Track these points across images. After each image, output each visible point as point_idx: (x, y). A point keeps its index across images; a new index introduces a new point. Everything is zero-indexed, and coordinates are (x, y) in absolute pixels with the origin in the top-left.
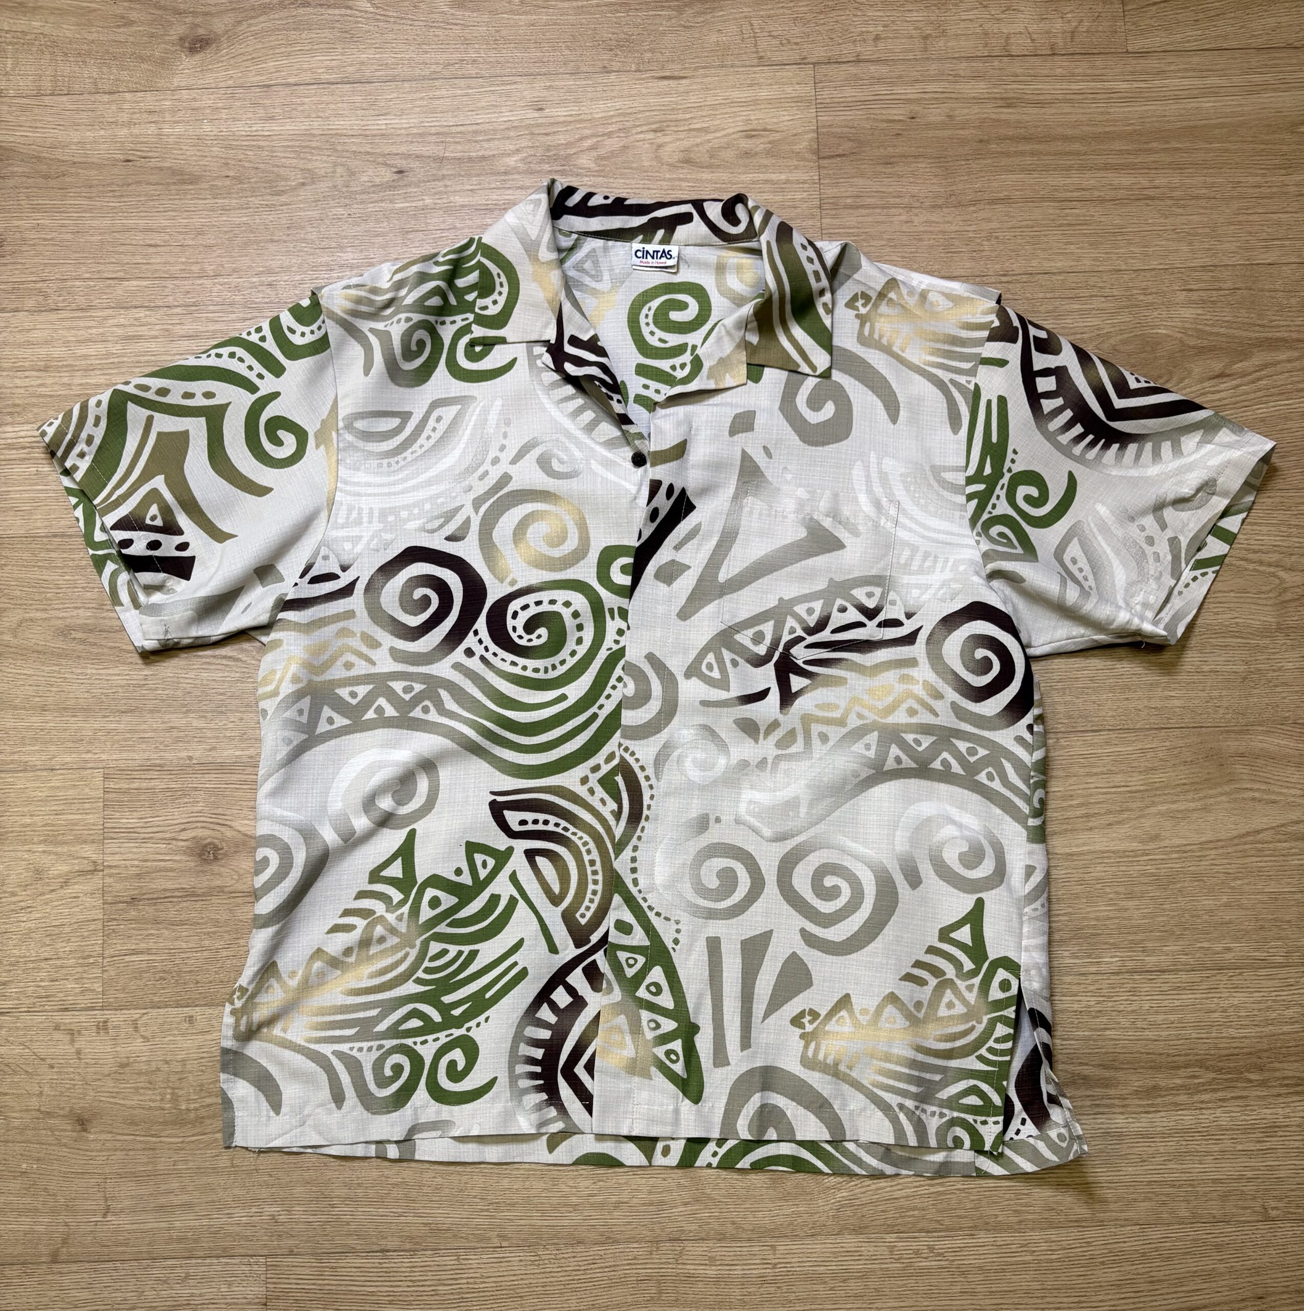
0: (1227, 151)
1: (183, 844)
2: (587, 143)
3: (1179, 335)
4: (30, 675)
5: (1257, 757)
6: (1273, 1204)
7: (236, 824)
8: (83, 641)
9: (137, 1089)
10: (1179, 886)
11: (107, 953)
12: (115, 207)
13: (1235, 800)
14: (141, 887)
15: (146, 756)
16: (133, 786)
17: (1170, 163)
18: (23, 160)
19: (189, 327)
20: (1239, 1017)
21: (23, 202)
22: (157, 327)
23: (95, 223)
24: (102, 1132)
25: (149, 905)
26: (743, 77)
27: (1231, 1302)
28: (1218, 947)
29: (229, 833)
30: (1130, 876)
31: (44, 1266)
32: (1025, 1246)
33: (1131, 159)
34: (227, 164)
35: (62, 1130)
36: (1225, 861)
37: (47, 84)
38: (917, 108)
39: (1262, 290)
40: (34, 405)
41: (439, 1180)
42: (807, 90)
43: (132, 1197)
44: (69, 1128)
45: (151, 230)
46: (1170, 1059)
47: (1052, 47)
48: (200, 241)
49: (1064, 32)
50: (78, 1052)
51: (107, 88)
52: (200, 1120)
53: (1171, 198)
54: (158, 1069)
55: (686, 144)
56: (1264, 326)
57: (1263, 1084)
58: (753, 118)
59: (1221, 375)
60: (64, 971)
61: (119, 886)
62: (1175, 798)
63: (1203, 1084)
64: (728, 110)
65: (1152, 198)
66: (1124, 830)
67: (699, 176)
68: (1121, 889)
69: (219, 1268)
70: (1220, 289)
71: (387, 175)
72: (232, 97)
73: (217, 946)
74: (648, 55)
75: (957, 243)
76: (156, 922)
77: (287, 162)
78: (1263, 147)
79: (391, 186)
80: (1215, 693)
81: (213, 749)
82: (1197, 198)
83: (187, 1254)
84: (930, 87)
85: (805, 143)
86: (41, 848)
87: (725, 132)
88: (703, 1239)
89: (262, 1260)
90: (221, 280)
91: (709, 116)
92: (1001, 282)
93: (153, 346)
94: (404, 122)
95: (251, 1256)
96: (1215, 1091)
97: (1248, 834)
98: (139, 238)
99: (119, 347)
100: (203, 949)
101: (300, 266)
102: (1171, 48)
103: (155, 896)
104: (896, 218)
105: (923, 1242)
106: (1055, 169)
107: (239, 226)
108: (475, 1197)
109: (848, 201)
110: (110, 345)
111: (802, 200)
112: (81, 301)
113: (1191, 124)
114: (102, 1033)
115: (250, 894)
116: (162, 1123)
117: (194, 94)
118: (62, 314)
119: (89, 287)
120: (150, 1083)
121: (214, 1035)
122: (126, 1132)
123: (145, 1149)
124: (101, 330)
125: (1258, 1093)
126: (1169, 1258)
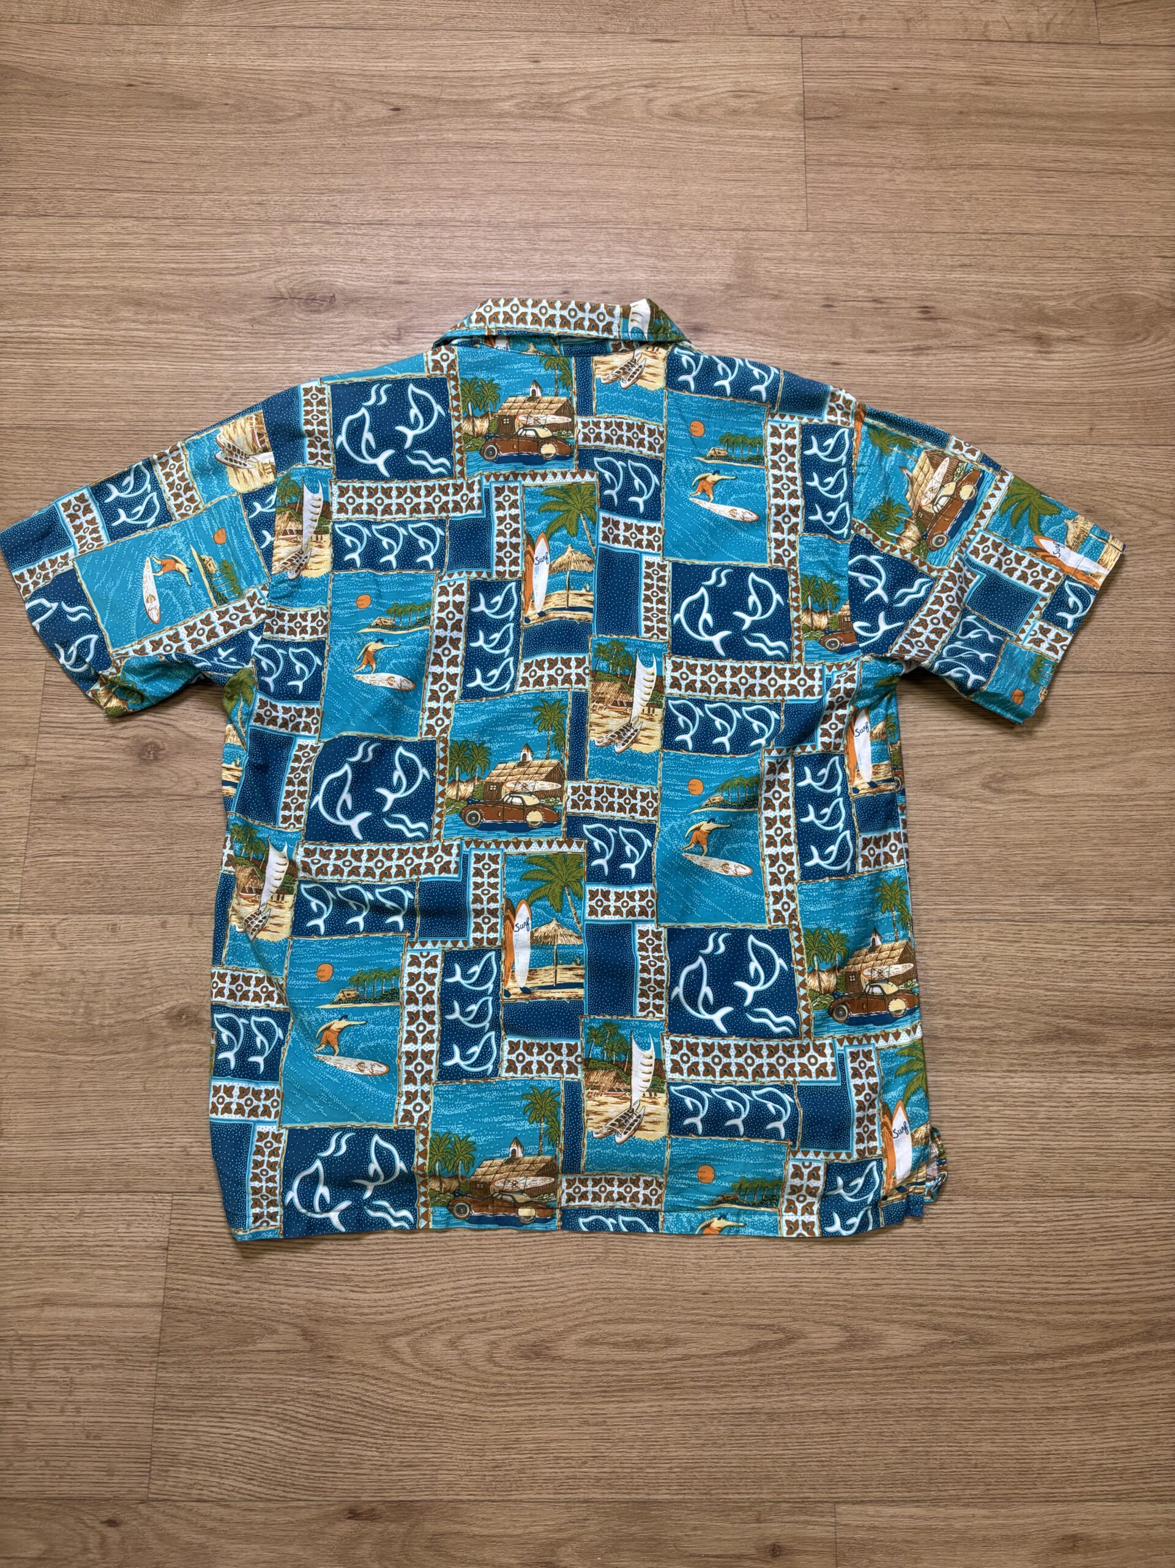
1: (122, 742)
2: (580, 94)
3: (1155, 298)
7: (181, 725)
9: (47, 1000)
11: (29, 852)
12: (114, 126)
14: (74, 785)
17: (1143, 143)
18: (27, 79)
19: (176, 237)
21: (23, 117)
22: (144, 236)
23: (92, 139)
25: (79, 804)
26: (733, 44)
29: (172, 734)
30: (1115, 821)
33: (1105, 137)
34: (227, 93)
38: (901, 81)
40: (12, 302)
42: (795, 58)
43: (30, 1121)
45: (147, 148)
46: (1161, 1016)
47: (1029, 35)
48: (195, 160)
49: (1040, 23)
51: (117, 20)
52: (114, 1037)
54: (73, 980)
55: (676, 99)
58: (741, 80)
61: (49, 783)
62: (1159, 744)
64: (718, 72)
66: (1108, 773)
67: (688, 128)
68: (1106, 835)
69: (119, 1205)
71: (383, 112)
72: (238, 34)
73: (148, 850)
74: (642, 20)
75: (937, 201)
76: (86, 822)
77: (287, 94)
79: (386, 121)
83: (84, 1188)
84: (913, 64)
85: (791, 106)
87: (714, 90)
89: (168, 1197)
90: (211, 196)
91: (699, 77)
92: (980, 240)
93: (138, 254)
94: (403, 65)
95: (156, 1192)
98: (135, 154)
99: (104, 252)
100: (134, 853)
101: (292, 187)
102: (1140, 43)
103: (88, 795)
104: (880, 177)
106: (1033, 142)
107: (234, 148)
109: (833, 158)
110: (95, 251)
111: (788, 155)
112: (71, 209)
113: (1162, 109)
114: (15, 938)
115: (189, 798)
116: (71, 1040)
117: (201, 30)
118: (51, 220)
119: (80, 196)
120: (62, 994)
121: (138, 946)
122: (30, 1047)
123: (49, 1068)
124: (87, 237)
126: (1165, 1237)
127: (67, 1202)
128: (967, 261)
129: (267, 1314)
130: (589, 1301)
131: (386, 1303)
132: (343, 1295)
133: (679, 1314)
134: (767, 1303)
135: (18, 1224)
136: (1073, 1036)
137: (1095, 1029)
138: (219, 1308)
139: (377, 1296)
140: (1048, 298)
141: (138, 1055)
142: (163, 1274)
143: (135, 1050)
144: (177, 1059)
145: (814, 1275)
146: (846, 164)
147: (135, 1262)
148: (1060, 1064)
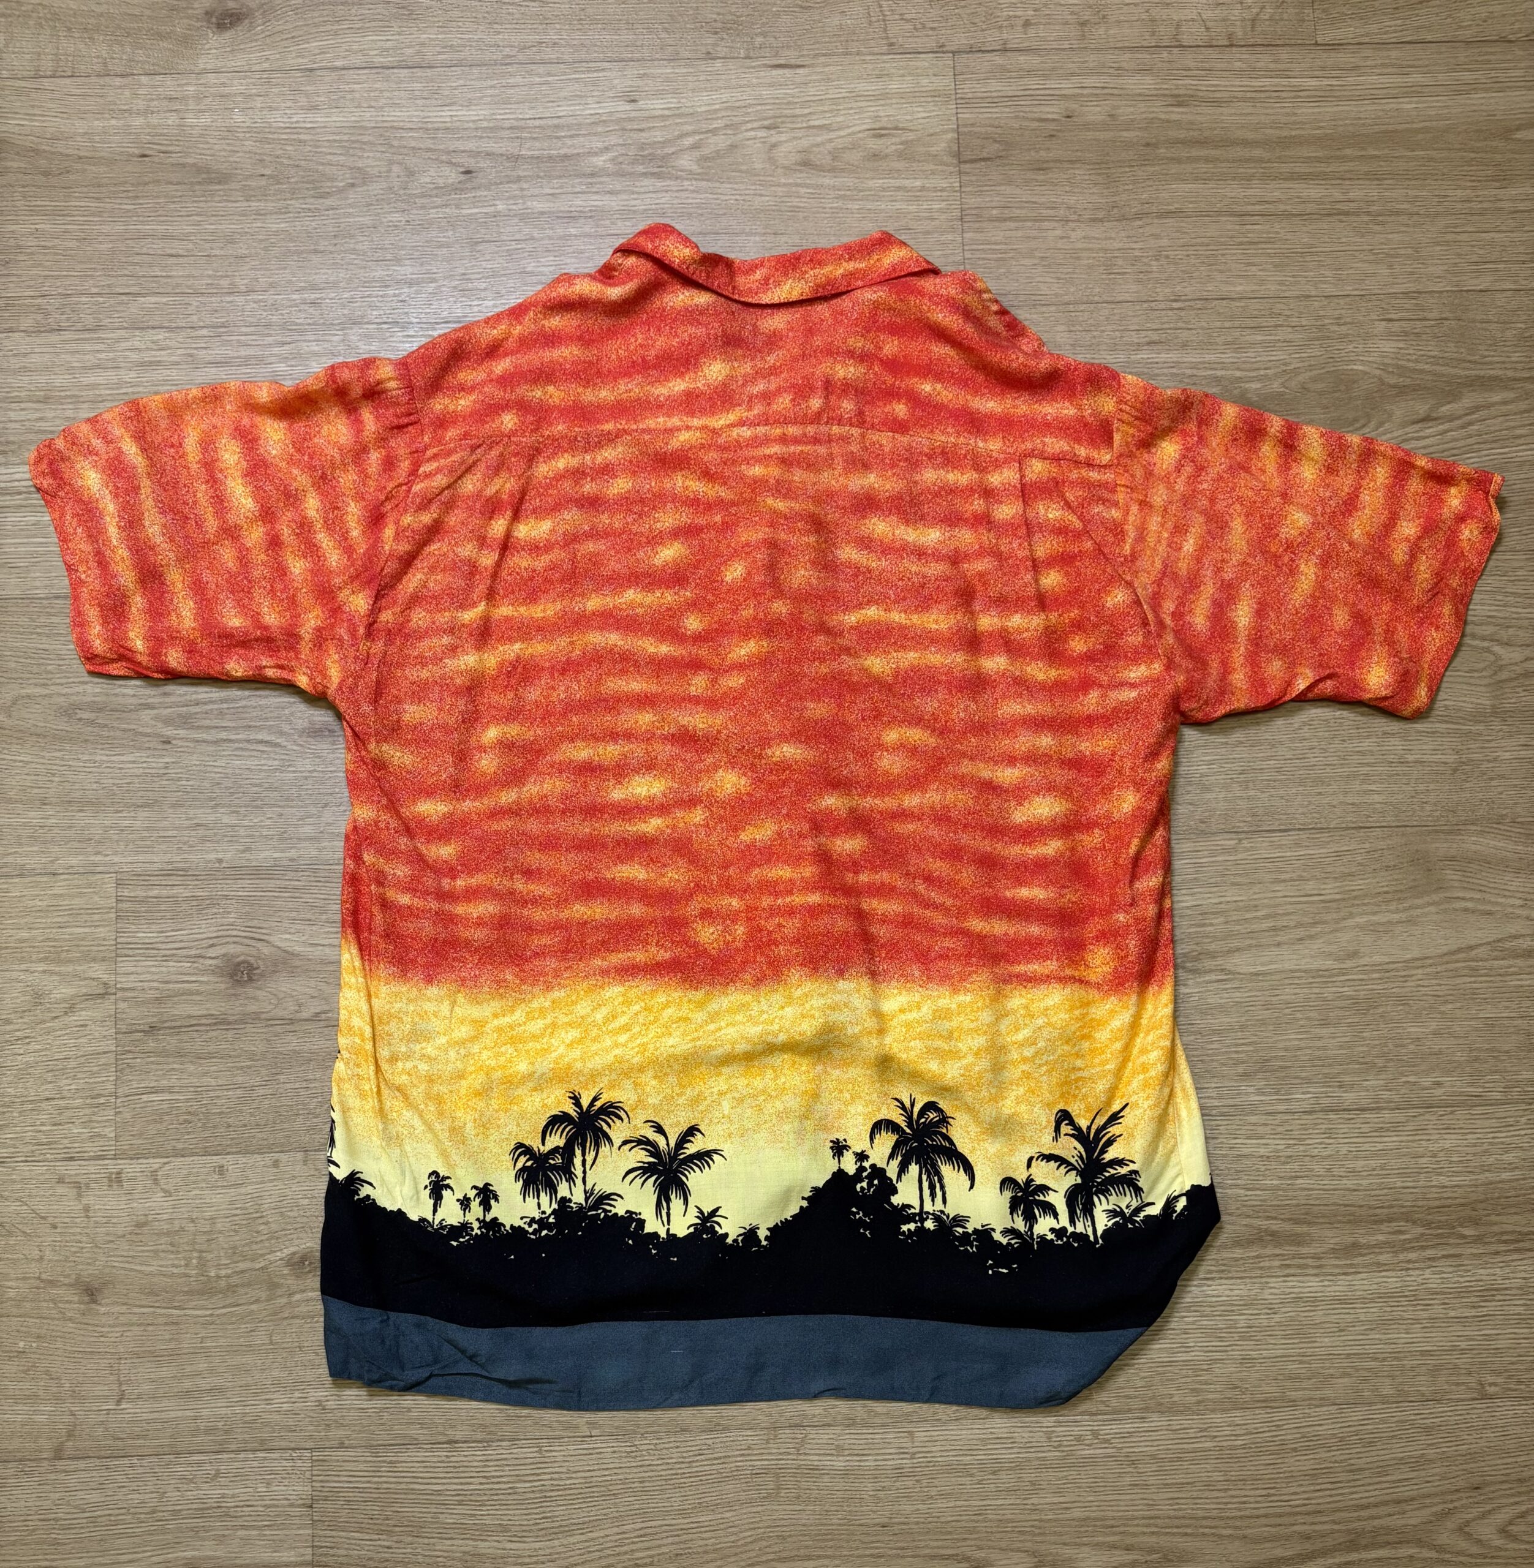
0: (1431, 159)
1: (211, 962)
2: (689, 141)
3: (1378, 372)
4: (27, 763)
5: (1470, 861)
6: (1490, 1379)
7: (273, 939)
8: (91, 723)
9: (156, 1252)
10: (1380, 1010)
11: (119, 1090)
12: (129, 211)
13: (1445, 911)
14: (162, 1014)
15: (167, 858)
16: (151, 894)
17: (1367, 173)
18: (18, 154)
19: (218, 351)
20: (1451, 1162)
21: (18, 204)
22: (179, 352)
23: (106, 229)
24: (114, 1303)
25: (170, 1035)
26: (870, 66)
27: (1443, 1493)
28: (1427, 1081)
29: (266, 950)
30: (1325, 1000)
31: (45, 1463)
32: (1205, 1430)
33: (1322, 168)
34: (261, 161)
35: (67, 1302)
36: (1435, 982)
37: (47, 65)
38: (1074, 105)
39: (1474, 321)
42: (945, 83)
43: (152, 1380)
44: (76, 1299)
45: (171, 238)
46: (1371, 1212)
47: (1230, 36)
48: (230, 250)
49: (1243, 20)
50: (87, 1209)
51: (119, 70)
52: (231, 1289)
53: (1368, 213)
54: (182, 1229)
55: (805, 143)
56: (1475, 362)
57: (1478, 1240)
58: (883, 114)
59: (1426, 419)
60: (69, 1113)
61: (134, 1013)
62: (1376, 909)
63: (1410, 1241)
64: (854, 105)
65: (1347, 214)
66: (1317, 946)
67: (820, 181)
68: (1314, 1015)
69: (255, 1464)
70: (1425, 319)
71: (452, 176)
72: (269, 82)
73: (252, 1083)
74: (759, 40)
75: (1120, 262)
76: (180, 1054)
77: (334, 159)
78: (1473, 155)
79: (457, 189)
80: (1422, 787)
81: (248, 850)
82: (1398, 213)
83: (216, 1448)
84: (1090, 81)
85: (944, 145)
86: (41, 967)
87: (850, 131)
88: (829, 1425)
89: (308, 1454)
90: (255, 297)
91: (831, 111)
92: (1172, 309)
93: (174, 374)
94: (472, 114)
95: (293, 1449)
96: (1423, 1248)
97: (1460, 950)
98: (158, 246)
99: (133, 374)
100: (236, 1087)
101: (350, 280)
102: (1367, 40)
103: (178, 1024)
104: (1050, 233)
105: (1086, 1428)
106: (1234, 179)
107: (276, 233)
109: (994, 212)
110: (122, 372)
111: (940, 210)
112: (89, 320)
113: (1390, 127)
114: (115, 1186)
115: (292, 1021)
116: (186, 1293)
117: (223, 78)
118: (67, 336)
119: (98, 304)
120: (172, 1245)
121: (250, 1189)
122: (144, 1303)
123: (166, 1324)
124: (111, 355)
125: (1475, 1251)
126: (1371, 1444)
127: (200, 1464)
128: (1155, 337)
130: (761, 1539)
131: (548, 1551)
132: (500, 1545)
133: (858, 1548)
134: (950, 1533)
135: (151, 1488)
136: (1275, 1238)
137: (1299, 1229)
139: (537, 1545)
140: (1251, 380)
141: (262, 1306)
142: (309, 1532)
143: (256, 1302)
144: (302, 1309)
145: (1000, 1502)
146: (1010, 219)
147: (279, 1521)
148: (1261, 1268)
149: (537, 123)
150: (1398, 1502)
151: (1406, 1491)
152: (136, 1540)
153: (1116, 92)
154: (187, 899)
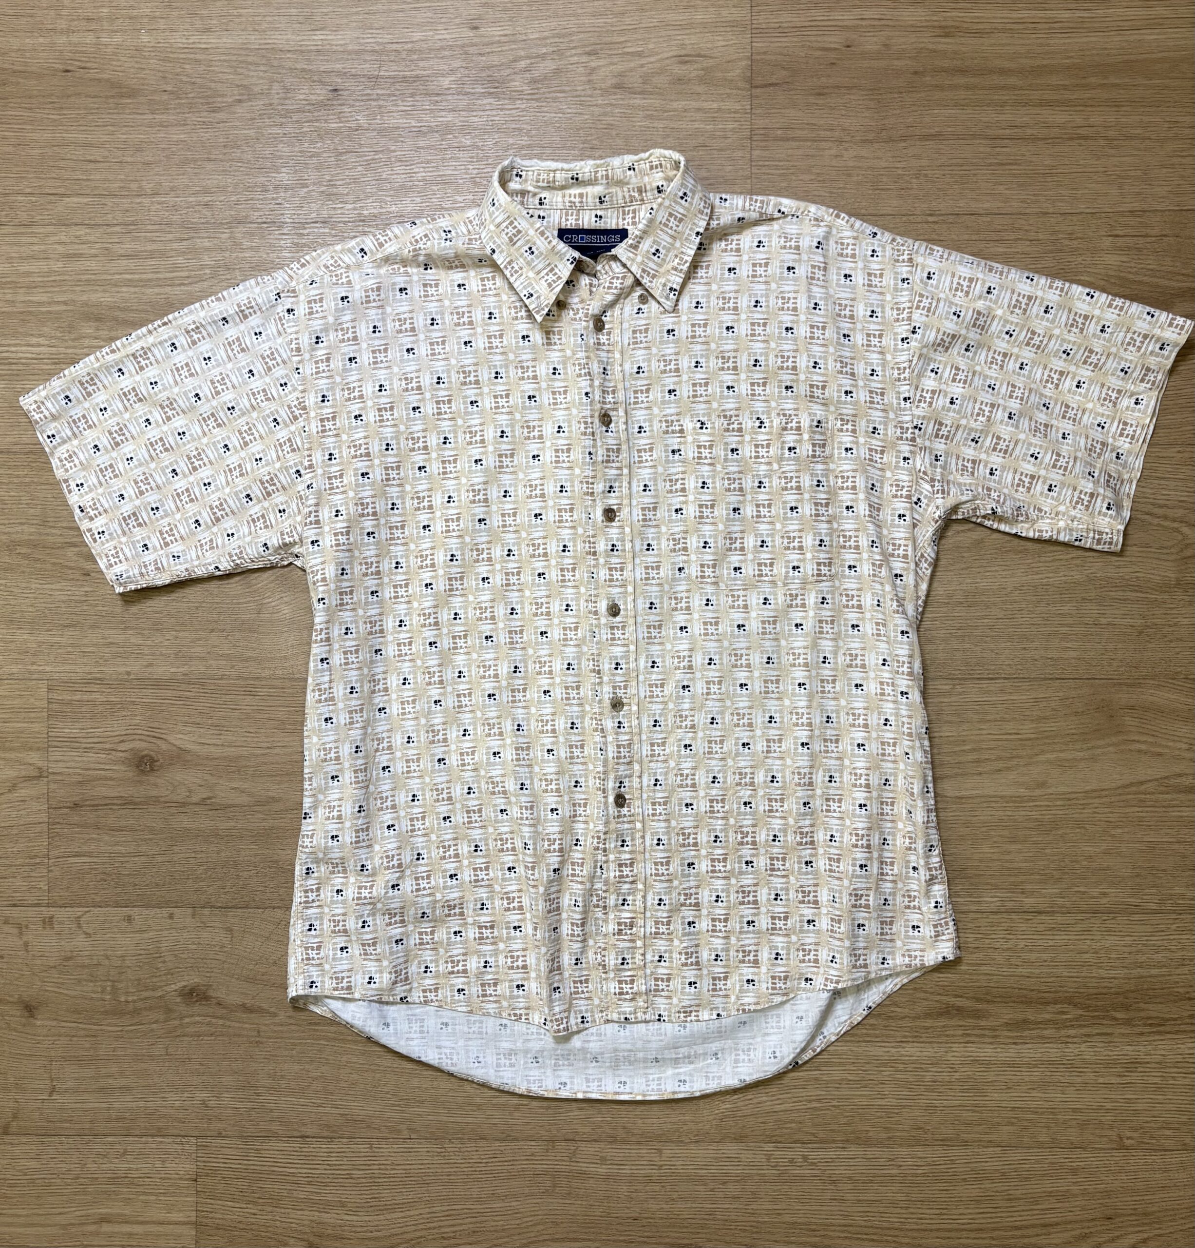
0: (1165, 88)
1: (121, 754)
2: (523, 64)
5: (1147, 710)
6: (1128, 1134)
7: (170, 738)
8: (26, 556)
9: (79, 981)
11: (51, 853)
12: (55, 120)
13: (1121, 751)
14: (83, 794)
15: (87, 669)
16: (74, 698)
17: (1106, 100)
20: (1110, 958)
22: (97, 246)
23: (36, 136)
24: (49, 1019)
25: (91, 811)
27: (1082, 1221)
28: (1095, 892)
29: (164, 746)
30: (1014, 821)
32: (893, 1160)
33: (1068, 95)
34: (164, 77)
35: (12, 1016)
36: (1107, 810)
38: (853, 36)
41: (355, 1076)
42: (743, 13)
43: (76, 1079)
44: (18, 1014)
46: (1041, 995)
48: (139, 157)
50: (26, 944)
52: (136, 1012)
53: (1106, 138)
54: (100, 963)
56: (1187, 275)
57: (1128, 1022)
58: (687, 42)
60: (13, 869)
61: (62, 793)
62: (1064, 747)
63: (1071, 1020)
64: (663, 33)
65: (1085, 138)
66: (1012, 776)
67: (631, 102)
69: (154, 1146)
70: (1147, 236)
71: (321, 93)
73: (153, 852)
75: (885, 179)
76: (97, 827)
77: (224, 77)
79: (326, 105)
80: (1110, 646)
81: (150, 665)
82: (1131, 138)
83: (125, 1132)
84: (868, 13)
85: (738, 71)
87: (658, 57)
88: (595, 1141)
89: (193, 1140)
90: (158, 198)
91: (644, 40)
92: (927, 222)
94: (340, 38)
95: (183, 1136)
96: (1080, 1026)
97: (1131, 784)
98: (79, 153)
100: (141, 854)
101: (236, 185)
103: (96, 802)
104: (827, 152)
105: (797, 1152)
106: (989, 105)
107: (176, 143)
108: (387, 1093)
109: (779, 132)
110: (52, 262)
111: (732, 130)
113: (1132, 57)
114: (48, 927)
115: (184, 804)
116: (102, 1013)
118: (7, 229)
119: (31, 202)
120: (91, 975)
121: (151, 934)
122: (70, 1019)
123: (87, 1036)
124: (43, 247)
125: (1122, 1031)
126: (1027, 1179)
127: (112, 1143)
129: (279, 1231)
130: (539, 1224)
132: (339, 1217)
133: (614, 1235)
135: (74, 1160)
136: (960, 1011)
137: (980, 1006)
138: (241, 1226)
139: (367, 1218)
141: (159, 1026)
142: (194, 1199)
143: (156, 1022)
144: (191, 1030)
145: (726, 1206)
147: (172, 1190)
148: (947, 1036)
149: (395, 46)
150: (1045, 1226)
151: (1051, 1218)
152: (64, 1198)
153: (891, 23)
154: (103, 703)
